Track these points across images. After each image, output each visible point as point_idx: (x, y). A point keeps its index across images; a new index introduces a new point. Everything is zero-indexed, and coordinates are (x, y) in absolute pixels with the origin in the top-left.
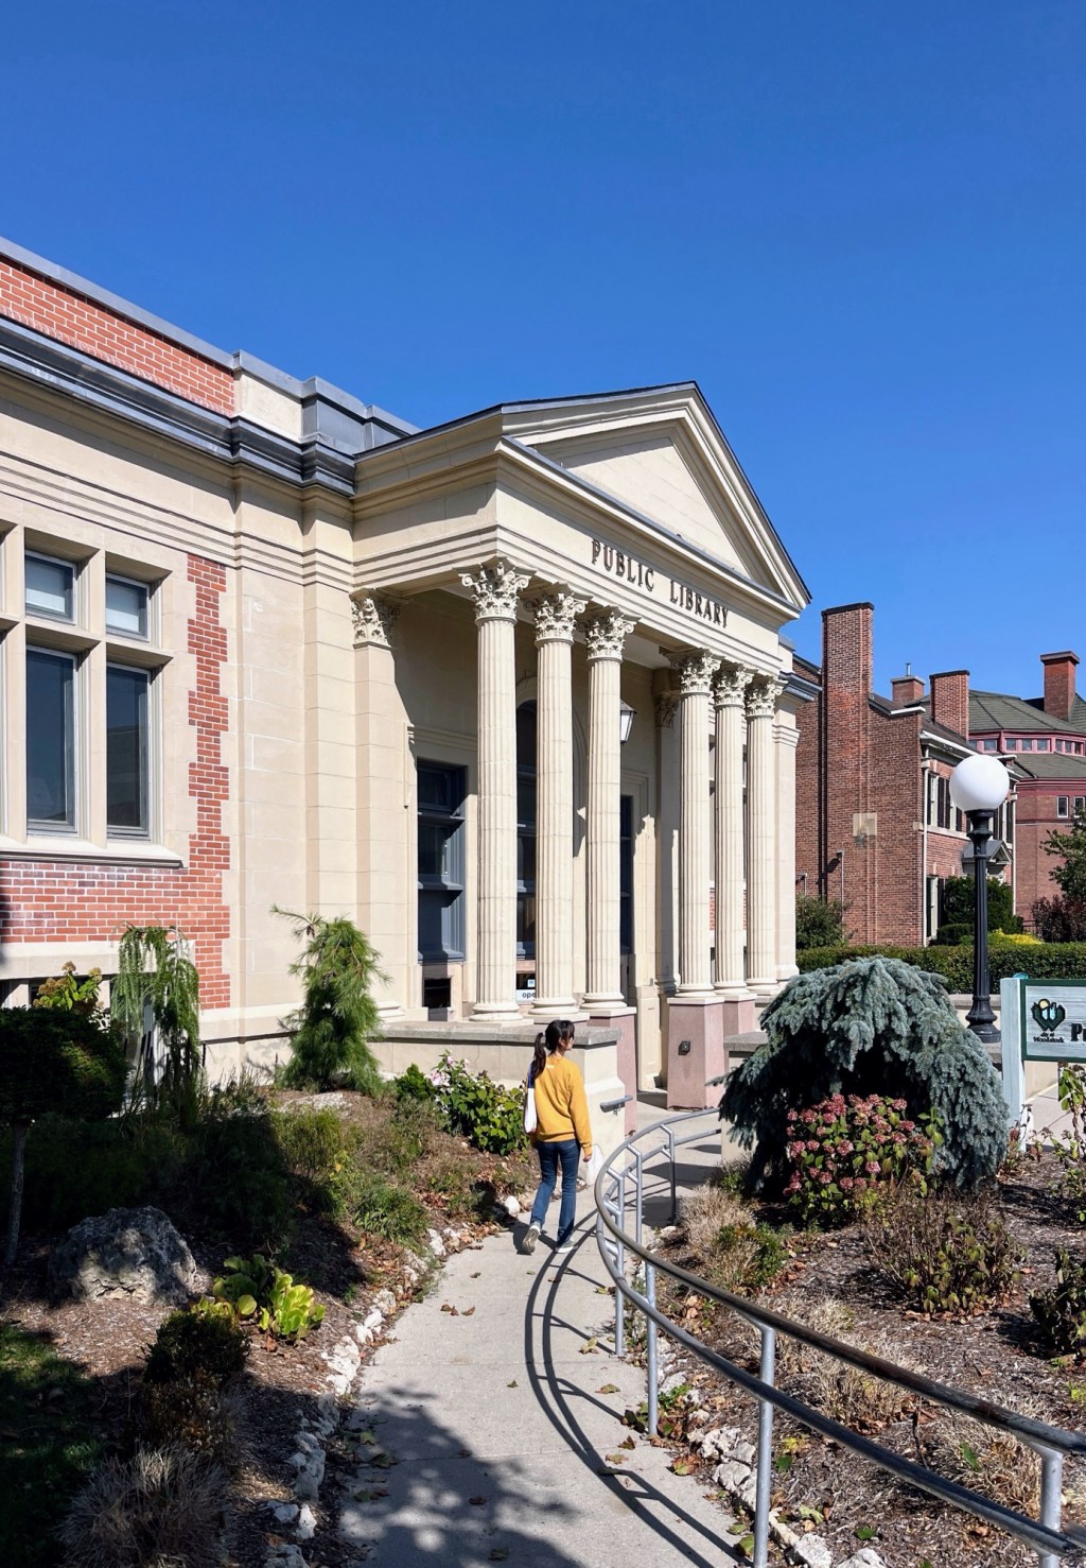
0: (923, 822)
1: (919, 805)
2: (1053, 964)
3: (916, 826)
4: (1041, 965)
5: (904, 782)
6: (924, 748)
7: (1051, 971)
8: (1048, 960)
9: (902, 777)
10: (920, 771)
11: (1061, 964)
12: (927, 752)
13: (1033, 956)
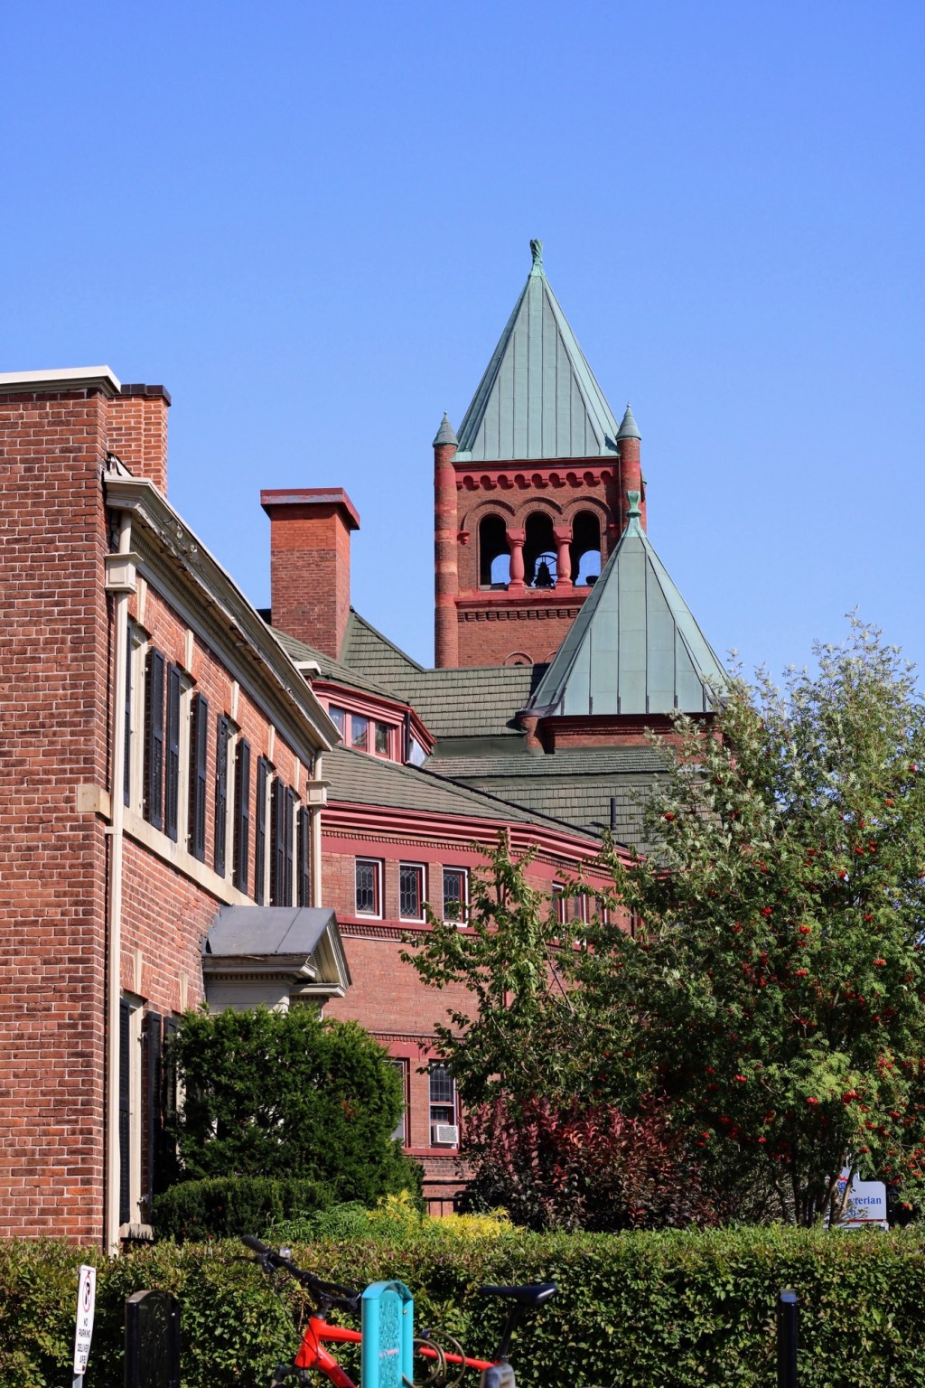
0: (109, 788)
1: (98, 722)
2: (726, 1308)
3: (87, 798)
4: (683, 1313)
5: (40, 633)
6: (115, 518)
7: (722, 1335)
8: (705, 1289)
9: (36, 617)
10: (101, 600)
11: (761, 1308)
12: (126, 535)
13: (648, 1274)
